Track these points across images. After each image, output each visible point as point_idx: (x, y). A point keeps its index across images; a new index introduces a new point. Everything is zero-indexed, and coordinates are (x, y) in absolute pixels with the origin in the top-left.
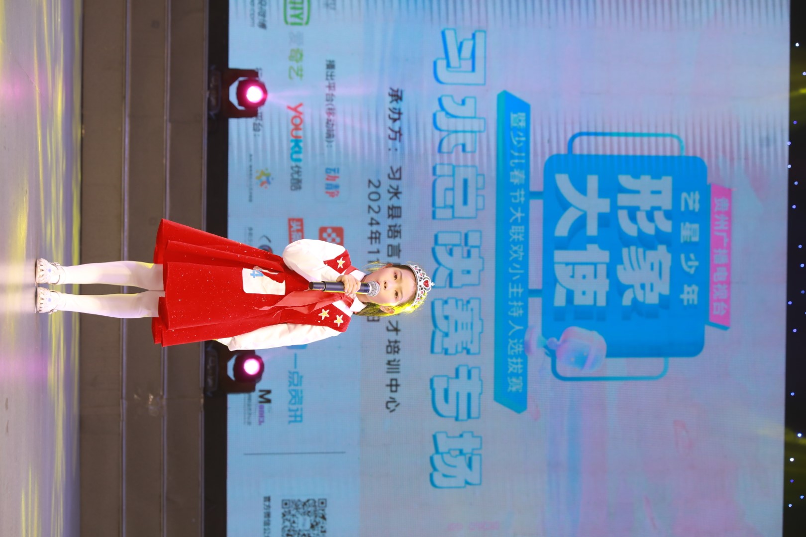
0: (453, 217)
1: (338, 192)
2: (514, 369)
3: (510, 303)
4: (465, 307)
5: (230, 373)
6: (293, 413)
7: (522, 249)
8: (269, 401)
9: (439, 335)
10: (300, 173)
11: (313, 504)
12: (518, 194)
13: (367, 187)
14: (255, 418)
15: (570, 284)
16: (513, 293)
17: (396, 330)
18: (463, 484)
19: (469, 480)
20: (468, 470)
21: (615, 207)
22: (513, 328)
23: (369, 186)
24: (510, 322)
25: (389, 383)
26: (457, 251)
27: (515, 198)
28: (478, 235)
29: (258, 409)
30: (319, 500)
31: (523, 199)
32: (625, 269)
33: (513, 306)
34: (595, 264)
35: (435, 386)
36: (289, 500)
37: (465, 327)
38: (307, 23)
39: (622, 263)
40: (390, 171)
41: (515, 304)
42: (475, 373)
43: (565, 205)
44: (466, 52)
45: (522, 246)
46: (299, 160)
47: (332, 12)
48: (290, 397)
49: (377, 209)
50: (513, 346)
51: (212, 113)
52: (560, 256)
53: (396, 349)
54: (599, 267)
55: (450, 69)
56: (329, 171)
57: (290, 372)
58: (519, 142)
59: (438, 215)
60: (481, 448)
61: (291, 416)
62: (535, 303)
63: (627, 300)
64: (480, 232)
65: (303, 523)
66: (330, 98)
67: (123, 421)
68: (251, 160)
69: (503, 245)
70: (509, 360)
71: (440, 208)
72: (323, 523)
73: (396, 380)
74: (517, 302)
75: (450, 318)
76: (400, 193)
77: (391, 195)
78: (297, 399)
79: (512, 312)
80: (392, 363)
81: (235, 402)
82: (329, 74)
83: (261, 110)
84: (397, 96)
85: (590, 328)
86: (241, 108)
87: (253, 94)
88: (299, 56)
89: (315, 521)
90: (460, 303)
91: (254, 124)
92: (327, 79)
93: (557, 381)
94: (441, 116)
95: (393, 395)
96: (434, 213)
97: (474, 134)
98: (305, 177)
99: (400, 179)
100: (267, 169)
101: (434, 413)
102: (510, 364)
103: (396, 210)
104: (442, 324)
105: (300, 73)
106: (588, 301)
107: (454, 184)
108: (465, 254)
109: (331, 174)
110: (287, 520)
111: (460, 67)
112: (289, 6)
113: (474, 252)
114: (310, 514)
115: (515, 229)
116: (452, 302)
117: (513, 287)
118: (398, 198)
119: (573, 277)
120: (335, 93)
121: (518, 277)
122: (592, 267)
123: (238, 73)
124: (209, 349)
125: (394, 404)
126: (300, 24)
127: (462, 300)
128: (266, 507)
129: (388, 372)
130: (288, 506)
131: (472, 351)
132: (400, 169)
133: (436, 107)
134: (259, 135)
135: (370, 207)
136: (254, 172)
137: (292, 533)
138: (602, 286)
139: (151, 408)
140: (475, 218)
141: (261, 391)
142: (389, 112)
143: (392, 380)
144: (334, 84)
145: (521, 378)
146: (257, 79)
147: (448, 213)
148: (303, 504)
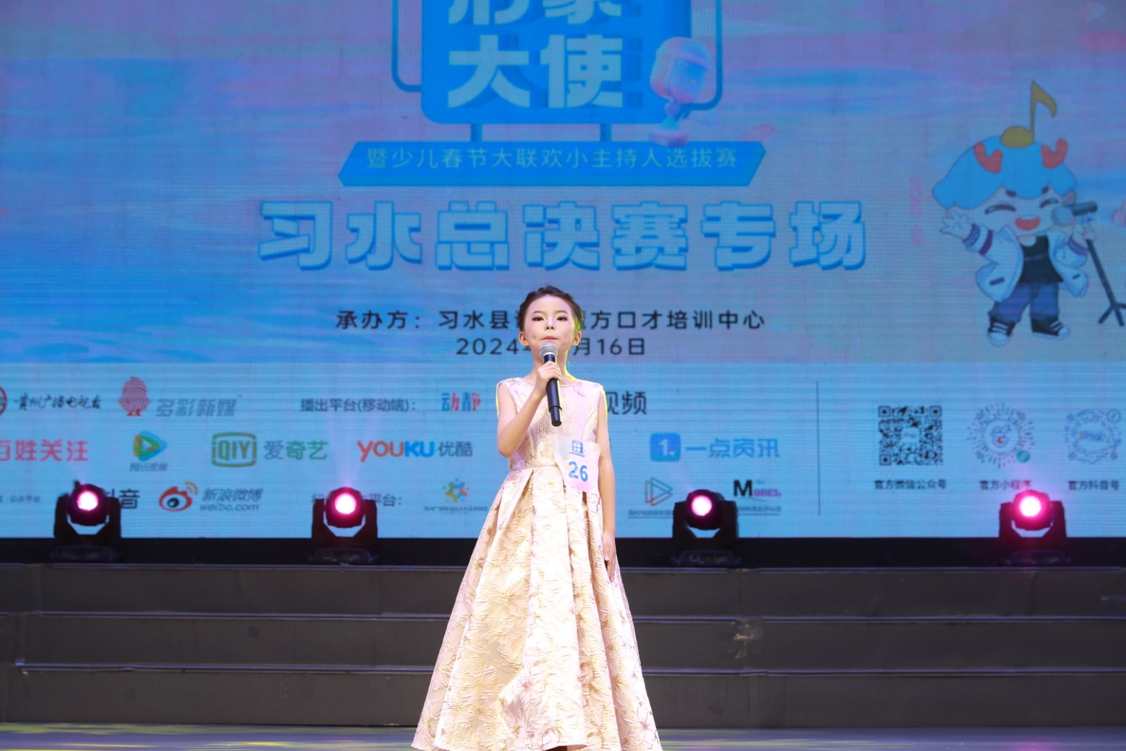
0: (506, 242)
1: (474, 394)
2: (706, 159)
3: (619, 165)
4: (624, 226)
5: (710, 534)
6: (765, 452)
7: (548, 152)
8: (749, 484)
9: (661, 260)
10: (449, 444)
11: (885, 424)
12: (474, 157)
13: (467, 355)
14: (771, 501)
15: (593, 87)
16: (605, 163)
17: (655, 316)
18: (859, 226)
19: (855, 218)
20: (840, 219)
21: (491, 28)
22: (651, 160)
23: (466, 353)
24: (644, 165)
25: (725, 326)
26: (551, 237)
27: (479, 161)
28: (528, 210)
29: (760, 498)
30: (880, 416)
31: (481, 151)
32: (573, 14)
33: (623, 162)
34: (568, 53)
35: (729, 263)
36: (880, 456)
37: (650, 225)
38: (254, 437)
39: (565, 18)
40: (446, 327)
41: (620, 159)
42: (711, 212)
43: (489, 94)
44: (289, 227)
45: (544, 151)
46: (432, 444)
47: (238, 405)
48: (744, 456)
49: (496, 343)
50: (676, 161)
51: (371, 559)
52: (556, 101)
53: (681, 316)
54: (570, 48)
55: (311, 250)
56: (446, 407)
57: (711, 456)
58: (406, 156)
59: (503, 262)
60: (812, 203)
61: (769, 455)
62: (619, 132)
63: (614, 10)
64: (525, 206)
65: (911, 437)
66: (349, 405)
67: (768, 673)
68: (433, 509)
69: (543, 176)
70: (695, 166)
71: (493, 262)
72: (911, 411)
73: (721, 316)
74: (617, 156)
75: (639, 245)
76: (474, 312)
77: (477, 324)
78: (746, 446)
79: (631, 163)
80: (699, 322)
81: (748, 527)
82: (319, 407)
83: (366, 495)
84: (347, 318)
85: (652, 59)
86: (363, 522)
87: (346, 505)
88: (296, 447)
89: (908, 421)
90: (619, 233)
91: (385, 505)
92: (326, 410)
93: (723, 101)
94: (373, 260)
95: (741, 320)
96: (501, 268)
97: (397, 217)
98: (454, 439)
99: (456, 313)
100: (444, 488)
101: (765, 265)
102: (699, 165)
103: (496, 317)
104: (647, 256)
105: (318, 445)
106: (615, 63)
107: (461, 242)
108: (555, 226)
109: (450, 403)
110: (906, 458)
111: (308, 235)
112: (232, 461)
113: (551, 214)
114: (899, 429)
115: (521, 161)
116: (618, 243)
117: (598, 163)
118: (481, 315)
119: (583, 83)
120: (344, 401)
121: (584, 156)
122: (571, 57)
123: (317, 526)
124: (678, 562)
125: (753, 318)
126: (255, 444)
127: (615, 230)
128: (890, 486)
129: (711, 327)
130: (888, 457)
131: (683, 216)
132: (444, 314)
133: (361, 267)
134: (400, 498)
135: (493, 353)
136: (448, 505)
137: (924, 452)
138: (596, 44)
139: (752, 637)
140: (506, 214)
141: (736, 494)
142: (369, 327)
143: (721, 322)
144: (331, 400)
145: (718, 150)
146: (325, 502)
147: (500, 250)
148: (885, 437)
